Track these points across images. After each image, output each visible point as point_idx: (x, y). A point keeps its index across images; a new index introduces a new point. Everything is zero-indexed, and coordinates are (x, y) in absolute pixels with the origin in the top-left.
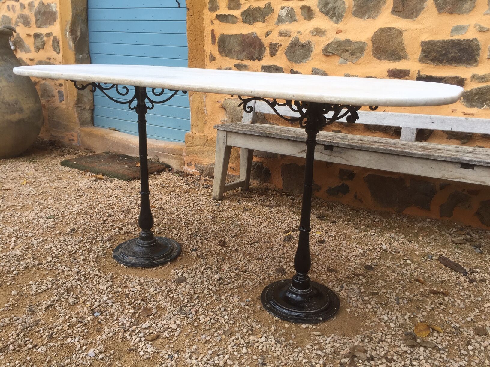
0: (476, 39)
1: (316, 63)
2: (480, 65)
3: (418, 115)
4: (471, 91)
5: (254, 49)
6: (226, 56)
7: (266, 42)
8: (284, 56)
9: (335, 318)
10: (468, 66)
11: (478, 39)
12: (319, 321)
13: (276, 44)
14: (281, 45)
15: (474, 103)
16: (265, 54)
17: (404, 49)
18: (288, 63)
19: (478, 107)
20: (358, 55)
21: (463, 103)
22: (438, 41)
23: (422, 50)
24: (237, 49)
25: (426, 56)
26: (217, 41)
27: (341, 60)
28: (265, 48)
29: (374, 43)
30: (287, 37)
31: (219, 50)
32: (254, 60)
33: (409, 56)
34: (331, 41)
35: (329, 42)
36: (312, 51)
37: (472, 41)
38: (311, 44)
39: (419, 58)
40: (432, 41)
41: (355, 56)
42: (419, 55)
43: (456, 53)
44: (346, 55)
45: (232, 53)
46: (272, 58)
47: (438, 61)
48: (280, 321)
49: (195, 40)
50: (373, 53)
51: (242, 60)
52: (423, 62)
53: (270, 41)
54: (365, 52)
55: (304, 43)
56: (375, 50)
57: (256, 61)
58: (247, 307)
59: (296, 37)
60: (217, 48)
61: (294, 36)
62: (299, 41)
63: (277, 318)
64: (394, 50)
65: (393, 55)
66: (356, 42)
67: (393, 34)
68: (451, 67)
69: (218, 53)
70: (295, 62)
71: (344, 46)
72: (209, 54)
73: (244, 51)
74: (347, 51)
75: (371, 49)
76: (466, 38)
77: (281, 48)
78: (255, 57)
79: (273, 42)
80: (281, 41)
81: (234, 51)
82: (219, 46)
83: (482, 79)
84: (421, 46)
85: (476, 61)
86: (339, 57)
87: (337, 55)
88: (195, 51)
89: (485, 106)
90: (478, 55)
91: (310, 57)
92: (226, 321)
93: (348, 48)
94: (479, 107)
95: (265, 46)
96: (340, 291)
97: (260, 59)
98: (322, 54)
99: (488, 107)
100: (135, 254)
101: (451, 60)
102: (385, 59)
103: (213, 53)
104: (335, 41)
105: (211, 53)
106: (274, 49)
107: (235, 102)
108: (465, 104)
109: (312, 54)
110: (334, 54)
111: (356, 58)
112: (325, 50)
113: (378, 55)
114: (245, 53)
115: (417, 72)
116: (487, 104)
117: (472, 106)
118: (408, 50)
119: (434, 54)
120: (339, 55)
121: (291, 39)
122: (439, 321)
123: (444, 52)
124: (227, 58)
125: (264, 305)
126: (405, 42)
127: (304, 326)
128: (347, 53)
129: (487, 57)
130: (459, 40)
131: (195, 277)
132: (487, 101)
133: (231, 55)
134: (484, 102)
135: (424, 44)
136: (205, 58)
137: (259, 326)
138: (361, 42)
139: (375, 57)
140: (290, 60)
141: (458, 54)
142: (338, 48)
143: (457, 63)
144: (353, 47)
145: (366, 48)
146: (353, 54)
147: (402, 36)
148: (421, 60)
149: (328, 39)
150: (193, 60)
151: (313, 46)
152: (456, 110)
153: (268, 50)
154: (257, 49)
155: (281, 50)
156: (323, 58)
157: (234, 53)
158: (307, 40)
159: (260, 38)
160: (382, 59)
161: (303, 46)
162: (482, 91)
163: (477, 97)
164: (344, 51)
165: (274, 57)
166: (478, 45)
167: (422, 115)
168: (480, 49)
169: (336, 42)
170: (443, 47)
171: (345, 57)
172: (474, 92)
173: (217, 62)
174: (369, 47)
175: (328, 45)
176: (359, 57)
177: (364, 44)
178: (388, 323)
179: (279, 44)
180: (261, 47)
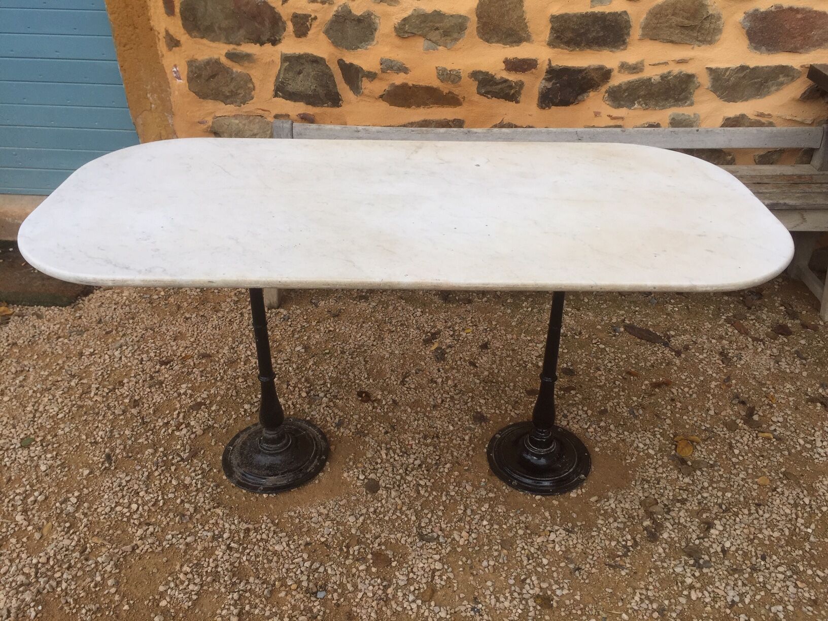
0: (625, 12)
1: (387, 49)
2: (629, 47)
3: (559, 130)
4: (620, 86)
5: (262, 23)
6: (202, 38)
7: (285, 12)
8: (323, 37)
9: (593, 467)
10: (613, 49)
11: (629, 12)
12: (582, 481)
13: (306, 17)
14: (315, 18)
15: (622, 102)
16: (285, 34)
17: (527, 27)
18: (332, 49)
19: (627, 107)
20: (455, 35)
21: (607, 102)
22: (575, 15)
23: (552, 28)
24: (225, 24)
25: (557, 37)
26: (177, 10)
27: (427, 43)
28: (284, 23)
29: (479, 17)
30: (326, 5)
31: (185, 26)
32: (262, 44)
33: (534, 37)
34: (409, 12)
35: (405, 15)
36: (376, 30)
37: (620, 15)
38: (373, 17)
39: (547, 40)
40: (566, 14)
41: (449, 38)
42: (548, 35)
43: (598, 32)
44: (435, 35)
45: (214, 31)
46: (300, 39)
47: (575, 44)
48: (544, 499)
49: (127, 6)
50: (478, 32)
51: (239, 44)
52: (554, 47)
53: (293, 11)
54: (467, 32)
55: (361, 16)
56: (483, 29)
57: (268, 47)
58: (491, 495)
59: (345, 6)
60: (180, 23)
61: (341, 3)
62: (350, 11)
63: (538, 497)
64: (511, 29)
65: (510, 35)
66: (452, 16)
67: (509, 4)
68: (592, 51)
69: (182, 31)
70: (347, 48)
71: (431, 22)
72: (163, 34)
73: (240, 28)
74: (437, 29)
75: (475, 25)
76: (612, 11)
77: (315, 24)
78: (264, 38)
79: (299, 12)
80: (315, 11)
81: (220, 28)
82: (184, 18)
83: (634, 69)
84: (551, 22)
85: (624, 43)
86: (423, 39)
87: (420, 35)
88: (131, 29)
89: (636, 106)
90: (628, 34)
91: (373, 40)
92: (488, 527)
93: (438, 25)
94: (629, 107)
95: (284, 18)
96: (568, 424)
97: (274, 42)
98: (394, 34)
99: (640, 107)
100: (272, 470)
101: (592, 42)
102: (498, 42)
103: (172, 32)
104: (416, 14)
105: (167, 32)
106: (302, 25)
107: (237, 121)
108: (610, 103)
109: (377, 34)
110: (414, 35)
111: (452, 40)
112: (400, 28)
113: (486, 36)
114: (242, 32)
115: (547, 62)
116: (639, 103)
117: (619, 106)
118: (531, 28)
119: (570, 35)
120: (424, 36)
121: (335, 8)
122: (687, 426)
123: (582, 31)
124: (205, 41)
125: (509, 484)
126: (528, 16)
127: (573, 495)
128: (437, 31)
129: (638, 37)
130: (603, 14)
131: (386, 473)
132: (639, 98)
133: (213, 35)
134: (636, 100)
135: (554, 19)
136: (155, 43)
137: (530, 518)
138: (460, 16)
139: (481, 38)
140: (336, 43)
141: (601, 34)
142: (422, 25)
143: (600, 45)
144: (447, 24)
145: (469, 24)
146: (446, 33)
147: (522, 6)
148: (551, 44)
149: (404, 10)
150: (128, 47)
151: (377, 21)
152: (599, 113)
153: (290, 27)
154: (267, 23)
155: (318, 26)
156: (397, 41)
157: (218, 31)
158: (365, 10)
159: (273, 5)
160: (493, 42)
161: (359, 20)
162: (633, 86)
163: (626, 94)
164: (431, 30)
165: (303, 39)
166: (628, 22)
167: (565, 129)
168: (630, 27)
169: (417, 16)
170: (580, 24)
171: (434, 39)
172: (624, 87)
173: (183, 48)
174: (473, 24)
175: (405, 20)
176: (457, 40)
177: (464, 19)
178: (646, 452)
179: (313, 16)
180: (276, 22)
